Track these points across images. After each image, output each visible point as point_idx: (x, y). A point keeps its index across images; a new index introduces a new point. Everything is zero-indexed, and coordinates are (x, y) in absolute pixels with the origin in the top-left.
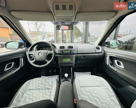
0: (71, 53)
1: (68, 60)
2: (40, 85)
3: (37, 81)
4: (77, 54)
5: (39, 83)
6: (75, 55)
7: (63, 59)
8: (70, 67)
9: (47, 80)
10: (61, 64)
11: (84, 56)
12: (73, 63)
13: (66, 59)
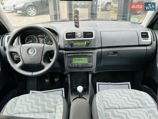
0: (90, 47)
1: (84, 61)
2: (35, 106)
3: (28, 100)
4: (102, 48)
5: (32, 103)
6: (96, 51)
7: (74, 59)
8: (87, 73)
9: (46, 98)
10: (69, 68)
11: (115, 52)
12: (92, 67)
13: (79, 58)
